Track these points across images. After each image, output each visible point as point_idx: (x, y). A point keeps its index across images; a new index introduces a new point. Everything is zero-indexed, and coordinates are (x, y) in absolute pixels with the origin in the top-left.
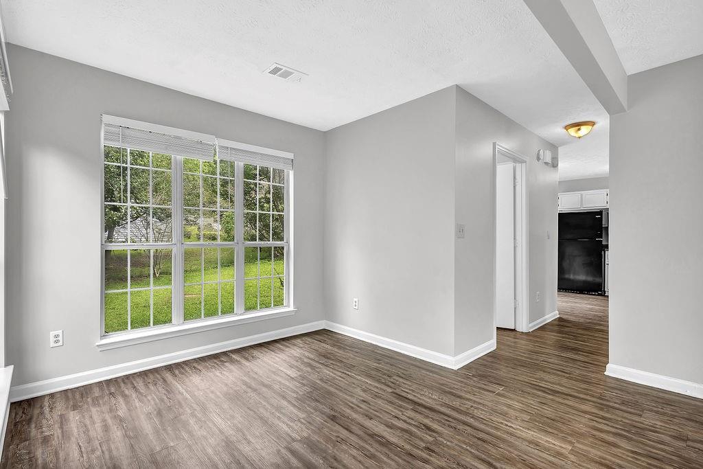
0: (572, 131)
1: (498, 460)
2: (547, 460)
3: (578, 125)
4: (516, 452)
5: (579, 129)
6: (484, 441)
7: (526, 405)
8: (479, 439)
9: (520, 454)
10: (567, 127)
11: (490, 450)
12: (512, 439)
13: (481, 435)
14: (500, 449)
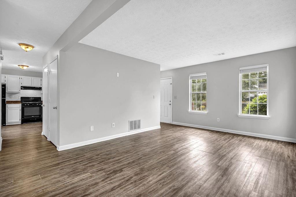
0: (23, 47)
1: (84, 192)
2: (92, 180)
3: (27, 45)
4: (84, 186)
5: (28, 48)
6: (72, 193)
7: (59, 173)
8: (68, 194)
9: (86, 185)
10: (20, 44)
11: (78, 193)
12: (76, 185)
13: (67, 193)
14: (79, 190)
